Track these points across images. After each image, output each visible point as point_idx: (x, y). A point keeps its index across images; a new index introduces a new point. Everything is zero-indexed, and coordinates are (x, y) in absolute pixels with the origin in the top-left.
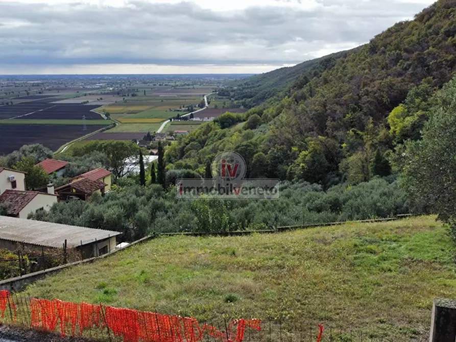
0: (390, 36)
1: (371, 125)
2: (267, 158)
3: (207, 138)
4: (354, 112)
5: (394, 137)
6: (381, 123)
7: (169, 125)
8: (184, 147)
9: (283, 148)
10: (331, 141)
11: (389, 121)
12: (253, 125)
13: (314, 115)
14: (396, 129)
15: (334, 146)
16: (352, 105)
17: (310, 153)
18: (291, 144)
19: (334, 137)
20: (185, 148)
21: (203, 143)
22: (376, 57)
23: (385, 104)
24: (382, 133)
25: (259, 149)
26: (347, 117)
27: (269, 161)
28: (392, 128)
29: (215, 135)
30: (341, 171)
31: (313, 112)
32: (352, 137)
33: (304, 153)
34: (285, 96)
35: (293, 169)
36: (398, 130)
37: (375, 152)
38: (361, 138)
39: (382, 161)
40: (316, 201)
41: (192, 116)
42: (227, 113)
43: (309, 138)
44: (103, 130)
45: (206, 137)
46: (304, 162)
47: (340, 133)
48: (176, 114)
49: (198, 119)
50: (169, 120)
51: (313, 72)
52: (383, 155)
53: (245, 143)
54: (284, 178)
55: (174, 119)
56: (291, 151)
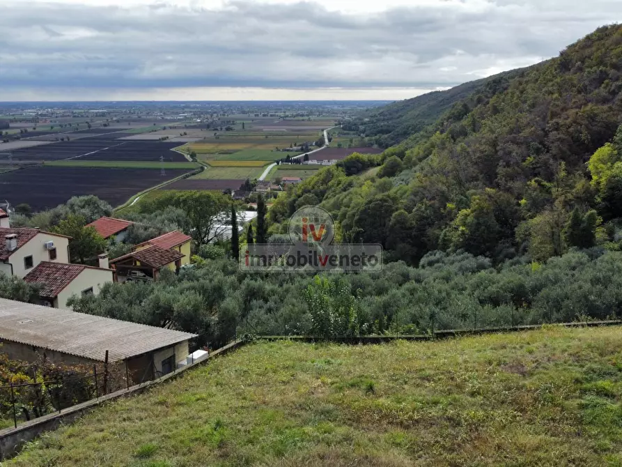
0: (590, 46)
1: (563, 174)
2: (411, 218)
3: (327, 188)
4: (538, 154)
5: (598, 191)
6: (578, 171)
7: (275, 169)
8: (294, 201)
9: (434, 204)
10: (505, 196)
11: (591, 167)
12: (391, 171)
13: (479, 157)
14: (601, 180)
15: (509, 203)
16: (536, 144)
17: (472, 212)
18: (445, 199)
19: (509, 190)
20: (297, 202)
21: (321, 196)
22: (568, 76)
23: (583, 143)
24: (580, 185)
25: (400, 206)
26: (527, 162)
27: (414, 222)
28: (595, 178)
29: (338, 184)
30: (518, 239)
31: (478, 155)
32: (535, 190)
33: (464, 211)
34: (436, 131)
35: (447, 234)
36: (603, 180)
37: (571, 213)
38: (548, 191)
39: (581, 227)
40: (489, 288)
41: (306, 158)
42: (355, 154)
43: (472, 191)
44: (187, 176)
45: (325, 186)
46: (464, 224)
47: (517, 185)
48: (284, 155)
49: (315, 162)
50: (276, 164)
51: (476, 98)
52: (583, 217)
53: (379, 196)
54: (435, 247)
55: (282, 161)
56: (445, 208)
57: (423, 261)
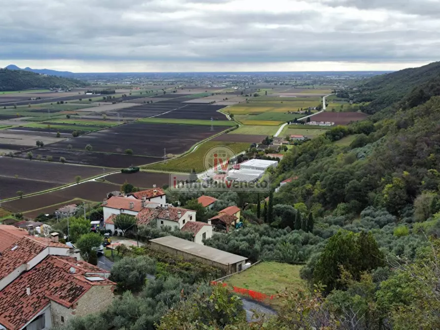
2: (360, 185)
3: (318, 151)
4: (437, 153)
7: (286, 128)
8: (297, 158)
13: (404, 150)
16: (437, 146)
17: (393, 186)
18: (381, 175)
19: (417, 174)
20: (298, 160)
21: (313, 156)
26: (431, 157)
29: (325, 149)
31: (404, 148)
33: (389, 185)
35: (379, 197)
41: (309, 120)
42: (339, 126)
44: (228, 132)
45: (317, 149)
46: (387, 193)
49: (314, 123)
50: (287, 124)
54: (372, 204)
55: (292, 122)
56: (380, 181)
57: (363, 212)
